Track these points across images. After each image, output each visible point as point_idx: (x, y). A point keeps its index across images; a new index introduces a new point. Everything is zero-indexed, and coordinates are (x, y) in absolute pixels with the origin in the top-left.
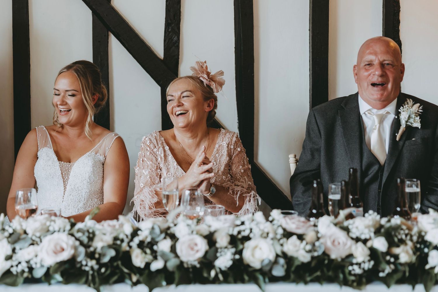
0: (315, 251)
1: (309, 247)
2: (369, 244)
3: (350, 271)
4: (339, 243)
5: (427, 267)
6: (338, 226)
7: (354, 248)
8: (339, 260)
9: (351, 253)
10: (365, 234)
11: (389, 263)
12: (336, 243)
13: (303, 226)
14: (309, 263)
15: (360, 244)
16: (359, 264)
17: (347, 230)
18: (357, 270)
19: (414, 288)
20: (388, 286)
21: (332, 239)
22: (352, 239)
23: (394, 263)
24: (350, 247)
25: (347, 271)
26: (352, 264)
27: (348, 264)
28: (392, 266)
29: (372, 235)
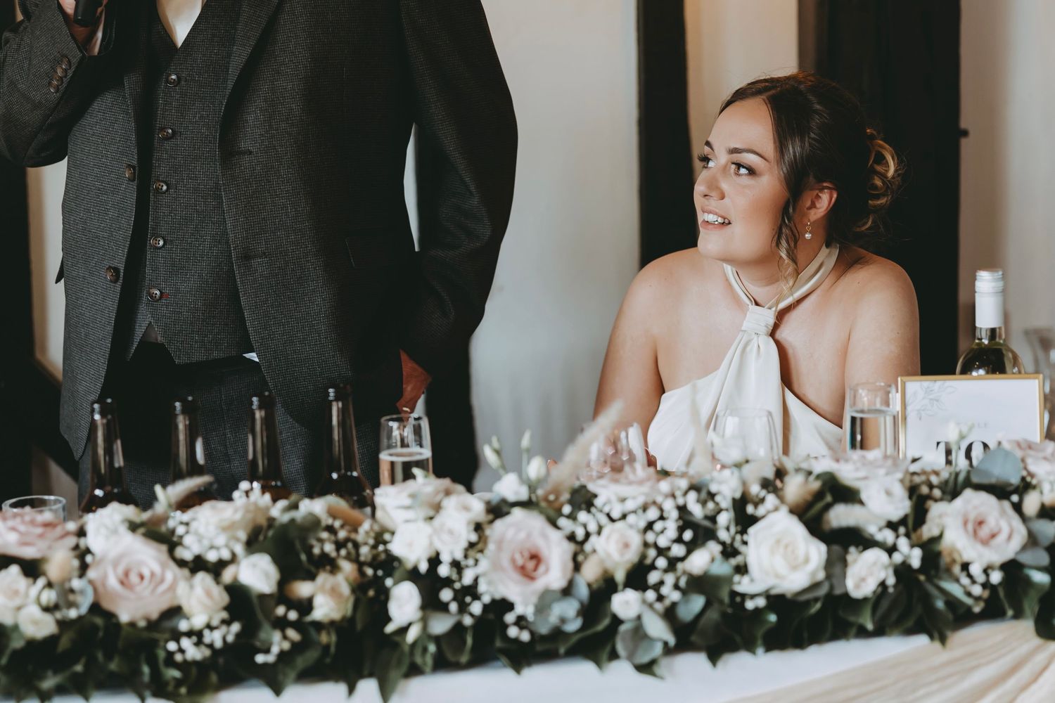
0: (71, 605)
1: (49, 596)
2: (228, 575)
3: (170, 655)
4: (142, 577)
5: (390, 628)
6: (142, 530)
7: (182, 588)
8: (142, 624)
9: (175, 603)
10: (218, 548)
11: (282, 624)
12: (134, 578)
13: (41, 536)
14: (51, 641)
15: (203, 578)
16: (196, 635)
17: (169, 541)
18: (192, 652)
19: (351, 690)
20: (278, 691)
21: (120, 570)
22: (181, 563)
23: (296, 625)
24: (172, 588)
25: (161, 655)
26: (177, 636)
27: (167, 636)
28: (293, 634)
29: (239, 549)
